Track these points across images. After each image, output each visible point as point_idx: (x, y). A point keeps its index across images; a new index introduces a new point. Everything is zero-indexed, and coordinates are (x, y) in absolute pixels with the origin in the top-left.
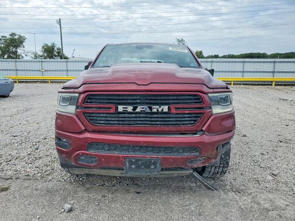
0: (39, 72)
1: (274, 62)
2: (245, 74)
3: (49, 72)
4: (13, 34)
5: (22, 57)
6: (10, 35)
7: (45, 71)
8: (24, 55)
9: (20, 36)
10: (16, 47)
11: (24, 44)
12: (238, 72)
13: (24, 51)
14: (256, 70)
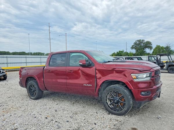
1: (40, 57)
2: (27, 64)
12: (23, 63)
14: (32, 62)
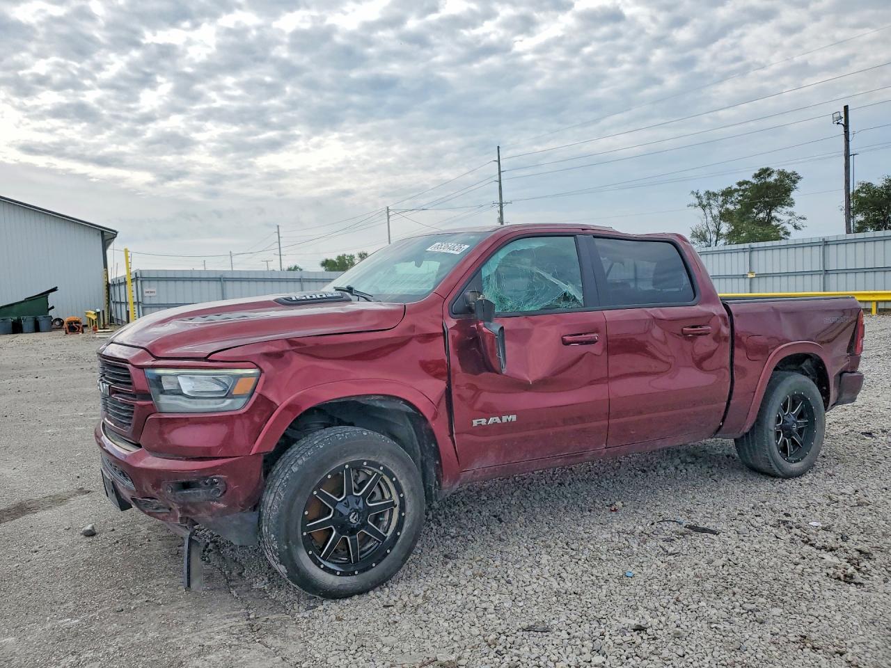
0: (742, 281)
3: (769, 279)
4: (765, 172)
5: (787, 233)
6: (756, 176)
7: (759, 276)
8: (790, 228)
9: (782, 173)
10: (771, 206)
11: (793, 195)
13: (792, 214)
